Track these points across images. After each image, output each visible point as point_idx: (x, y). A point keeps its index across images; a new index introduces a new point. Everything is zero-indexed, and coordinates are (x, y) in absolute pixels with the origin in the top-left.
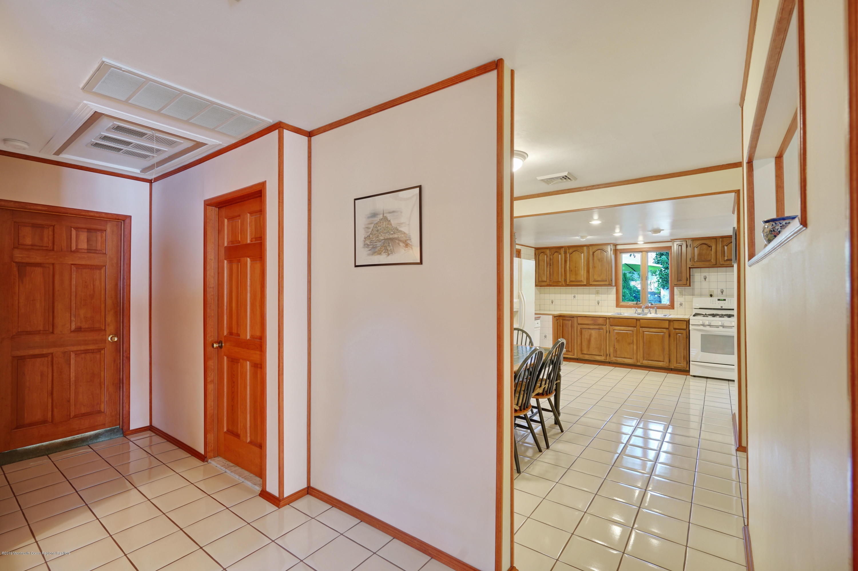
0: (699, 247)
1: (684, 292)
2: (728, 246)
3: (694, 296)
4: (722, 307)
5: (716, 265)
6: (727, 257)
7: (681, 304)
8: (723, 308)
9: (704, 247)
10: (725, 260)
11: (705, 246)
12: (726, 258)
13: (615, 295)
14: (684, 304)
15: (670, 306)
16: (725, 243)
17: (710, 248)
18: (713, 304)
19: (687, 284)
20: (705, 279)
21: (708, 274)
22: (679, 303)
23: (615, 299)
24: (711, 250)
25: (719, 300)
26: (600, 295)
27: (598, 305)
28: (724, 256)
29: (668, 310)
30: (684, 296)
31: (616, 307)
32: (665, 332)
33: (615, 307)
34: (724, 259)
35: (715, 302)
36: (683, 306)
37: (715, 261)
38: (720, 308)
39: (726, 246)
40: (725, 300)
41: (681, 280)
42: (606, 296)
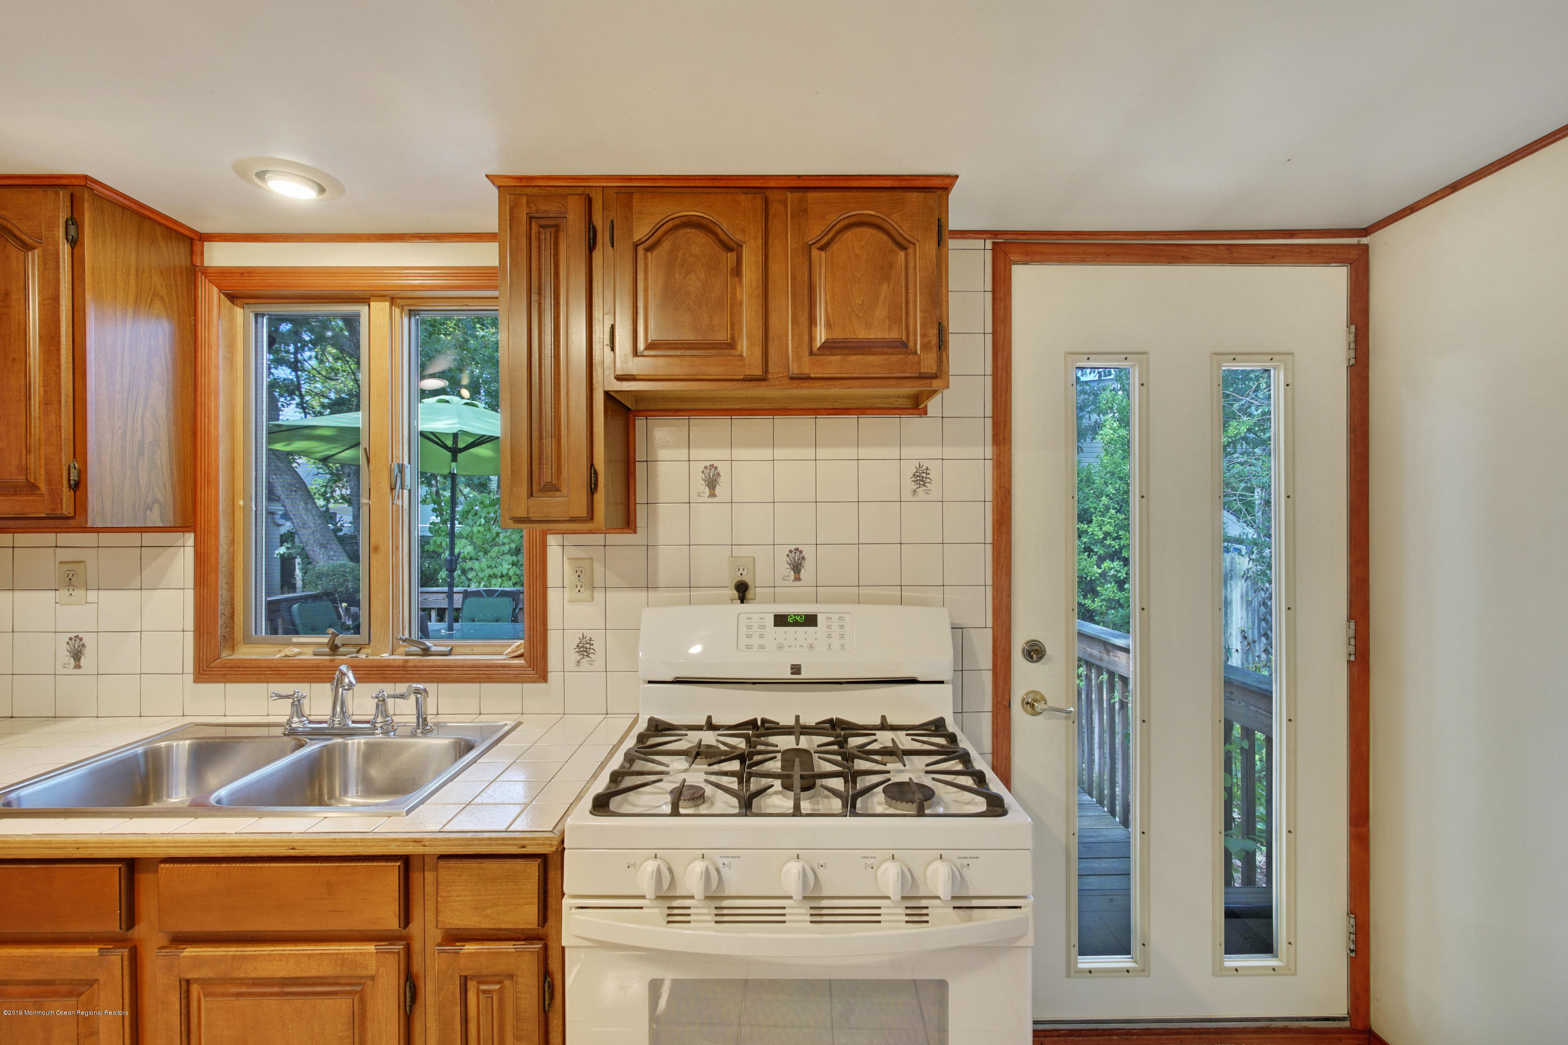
0: (666, 245)
1: (598, 567)
2: (835, 246)
3: (652, 594)
4: (796, 669)
5: (763, 379)
6: (828, 325)
7: (585, 649)
8: (805, 674)
9: (695, 250)
10: (818, 343)
11: (699, 243)
12: (821, 334)
13: (190, 594)
14: (598, 645)
15: (521, 661)
16: (815, 231)
17: (732, 256)
18: (749, 647)
19: (591, 516)
20: (712, 483)
21: (728, 451)
22: (573, 640)
23: (190, 624)
24: (737, 272)
25: (781, 620)
26: (92, 595)
27: (78, 666)
28: (812, 322)
29: (516, 687)
30: (599, 595)
31: (197, 680)
32: (372, 971)
33: (190, 678)
34: (811, 339)
35: (762, 636)
36: (598, 656)
37: (758, 351)
38: (787, 674)
39: (822, 249)
40: (810, 620)
41: (553, 488)
42: (132, 596)
